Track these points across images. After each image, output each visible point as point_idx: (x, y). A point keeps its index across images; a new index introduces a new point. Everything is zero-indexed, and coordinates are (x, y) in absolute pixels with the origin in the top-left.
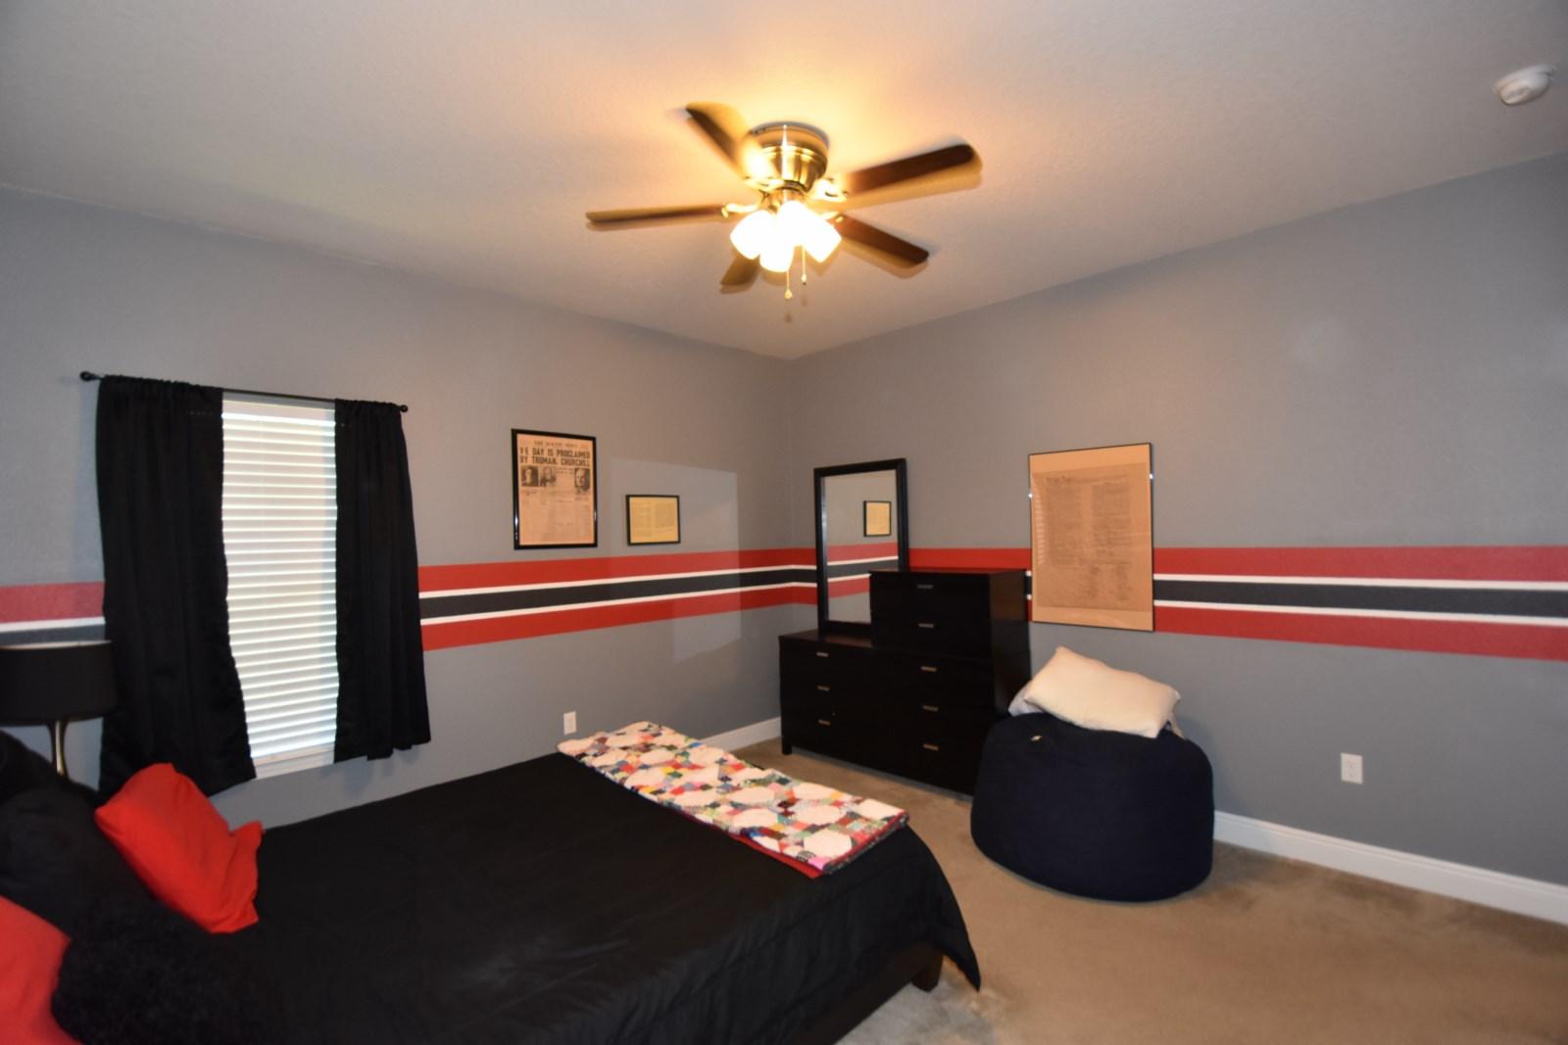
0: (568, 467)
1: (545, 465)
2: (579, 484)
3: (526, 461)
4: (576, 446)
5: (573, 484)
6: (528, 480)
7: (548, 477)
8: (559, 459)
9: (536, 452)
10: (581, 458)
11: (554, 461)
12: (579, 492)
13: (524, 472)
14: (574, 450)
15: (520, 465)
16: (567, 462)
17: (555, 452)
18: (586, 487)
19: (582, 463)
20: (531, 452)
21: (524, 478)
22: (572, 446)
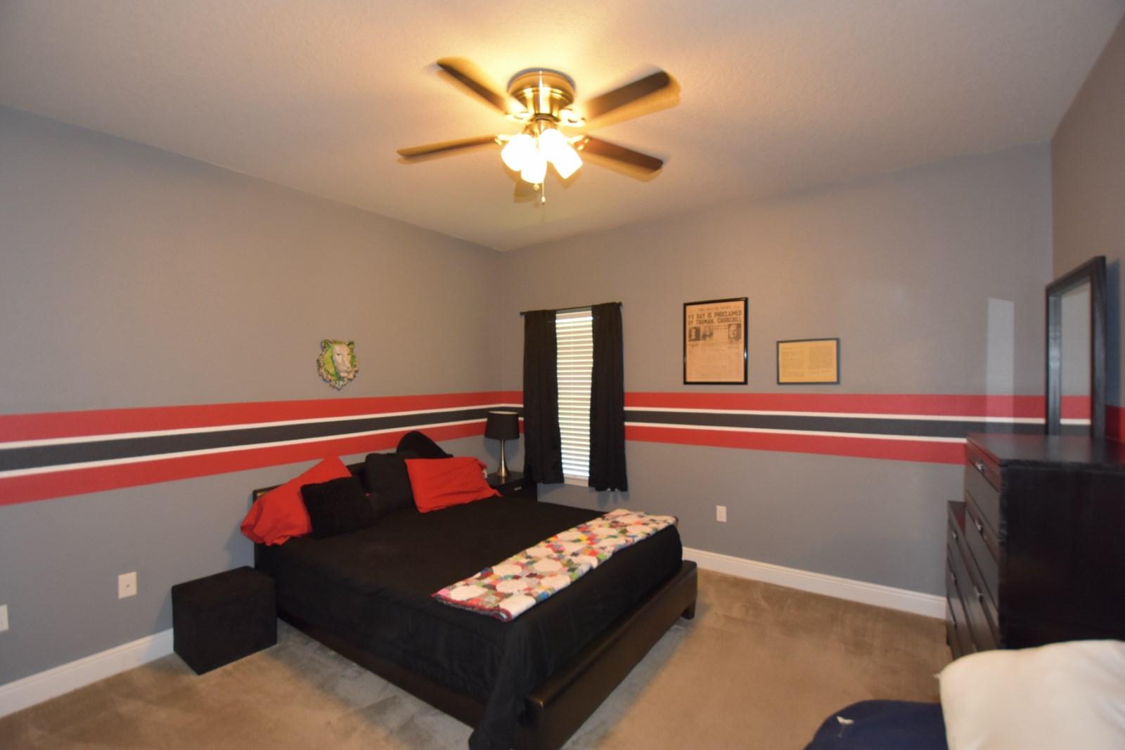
0: (722, 324)
1: (706, 325)
2: (732, 336)
3: (693, 323)
4: (730, 307)
5: (727, 337)
6: (693, 337)
7: (708, 333)
8: (715, 319)
9: (699, 316)
10: (734, 316)
11: (712, 321)
12: (731, 342)
13: (690, 331)
14: (728, 310)
15: (688, 327)
16: (722, 321)
17: (713, 315)
18: (738, 338)
19: (735, 319)
20: (695, 317)
21: (690, 336)
22: (727, 307)
